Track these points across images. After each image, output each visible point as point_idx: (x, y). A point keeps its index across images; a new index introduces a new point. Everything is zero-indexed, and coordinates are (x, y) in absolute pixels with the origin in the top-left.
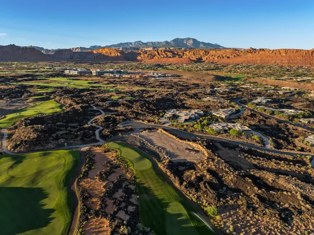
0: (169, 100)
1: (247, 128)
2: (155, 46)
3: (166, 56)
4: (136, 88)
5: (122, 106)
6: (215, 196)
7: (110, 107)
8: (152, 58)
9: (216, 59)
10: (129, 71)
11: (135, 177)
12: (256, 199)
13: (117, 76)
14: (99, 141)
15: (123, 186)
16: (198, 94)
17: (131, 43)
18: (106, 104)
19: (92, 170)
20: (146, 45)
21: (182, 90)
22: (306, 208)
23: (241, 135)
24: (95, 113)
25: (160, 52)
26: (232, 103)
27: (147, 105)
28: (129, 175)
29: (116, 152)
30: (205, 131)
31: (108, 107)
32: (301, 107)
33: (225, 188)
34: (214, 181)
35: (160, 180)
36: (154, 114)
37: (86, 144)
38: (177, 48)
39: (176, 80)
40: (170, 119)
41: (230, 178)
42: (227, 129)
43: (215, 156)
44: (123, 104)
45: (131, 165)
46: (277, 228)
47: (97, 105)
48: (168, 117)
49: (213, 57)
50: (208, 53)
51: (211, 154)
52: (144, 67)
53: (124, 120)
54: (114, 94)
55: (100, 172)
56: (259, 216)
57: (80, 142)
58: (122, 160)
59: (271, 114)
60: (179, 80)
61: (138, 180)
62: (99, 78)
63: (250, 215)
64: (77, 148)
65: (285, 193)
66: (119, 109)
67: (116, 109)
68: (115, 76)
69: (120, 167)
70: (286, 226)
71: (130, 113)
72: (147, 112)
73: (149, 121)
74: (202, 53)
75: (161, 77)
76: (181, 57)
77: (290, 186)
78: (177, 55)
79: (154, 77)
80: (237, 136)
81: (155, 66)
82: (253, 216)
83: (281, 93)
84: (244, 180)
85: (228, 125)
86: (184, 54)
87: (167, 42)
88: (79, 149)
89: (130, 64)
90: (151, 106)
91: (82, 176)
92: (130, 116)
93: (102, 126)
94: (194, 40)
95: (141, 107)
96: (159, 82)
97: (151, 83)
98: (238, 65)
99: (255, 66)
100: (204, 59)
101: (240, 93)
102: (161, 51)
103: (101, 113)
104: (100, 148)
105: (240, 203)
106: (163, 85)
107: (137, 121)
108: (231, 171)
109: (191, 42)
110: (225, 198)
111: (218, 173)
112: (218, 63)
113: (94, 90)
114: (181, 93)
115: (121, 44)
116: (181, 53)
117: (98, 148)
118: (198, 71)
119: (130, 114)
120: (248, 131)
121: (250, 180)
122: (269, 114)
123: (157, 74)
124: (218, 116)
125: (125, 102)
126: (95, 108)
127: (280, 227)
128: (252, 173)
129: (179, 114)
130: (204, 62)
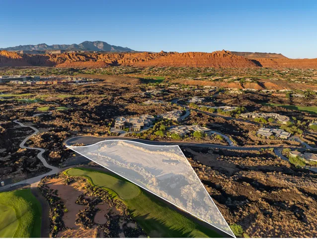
0: (108, 107)
1: (206, 129)
2: (63, 49)
3: (78, 59)
4: (62, 96)
5: (57, 118)
6: (228, 211)
7: (42, 121)
8: (63, 62)
9: (131, 62)
10: (41, 77)
11: (128, 210)
12: (265, 203)
13: (29, 83)
14: (51, 170)
15: (121, 228)
16: (135, 98)
17: (33, 46)
18: (36, 118)
19: (65, 215)
20: (52, 47)
21: (115, 95)
22: (309, 201)
23: (205, 137)
24: (25, 132)
25: (71, 56)
26: (174, 105)
27: (88, 114)
28: (120, 210)
29: (84, 180)
30: (168, 137)
31: (39, 122)
32: (231, 103)
33: (229, 199)
34: (217, 193)
35: (160, 207)
36: (101, 125)
37: (34, 176)
38: (88, 51)
39: (101, 85)
40: (123, 129)
41: (230, 186)
42: (189, 132)
43: (199, 164)
44: (59, 116)
45: (114, 195)
46: (300, 229)
47: (23, 121)
48: (120, 127)
49: (129, 60)
50: (123, 56)
51: (193, 162)
52: (56, 72)
53: (68, 136)
54: (38, 105)
55: (79, 215)
56: (278, 222)
57: (24, 176)
58: (101, 191)
59: (213, 112)
60: (104, 84)
61: (135, 214)
62: (5, 87)
63: (271, 223)
64: (22, 185)
65: (284, 190)
66: (56, 124)
67: (51, 123)
68: (26, 83)
69: (101, 201)
70: (305, 225)
71: (72, 126)
72: (92, 123)
73: (100, 133)
74: (116, 56)
75: (83, 82)
76: (96, 61)
77: (283, 182)
78: (91, 58)
79: (75, 82)
80: (201, 138)
81: (69, 70)
82: (273, 223)
83: (207, 91)
84: (243, 184)
85: (187, 128)
86: (97, 57)
87: (75, 45)
88: (27, 186)
89: (38, 69)
90: (93, 115)
91: (55, 228)
92: (74, 130)
93: (42, 147)
94: (105, 44)
95: (83, 118)
96: (84, 87)
97: (75, 89)
98: (154, 67)
99: (169, 68)
100: (120, 62)
101: (173, 94)
102: (73, 55)
103: (34, 131)
104: (59, 179)
105: (253, 211)
106: (90, 90)
107: (86, 135)
108: (226, 179)
109: (101, 45)
110: (237, 210)
111: (214, 183)
112: (134, 66)
113: (9, 102)
114: (116, 98)
115: (20, 47)
116: (95, 57)
117: (54, 180)
118: (117, 74)
119: (73, 128)
120: (208, 131)
121: (248, 184)
122: (212, 113)
123: (77, 79)
124: (170, 119)
125: (59, 114)
126: (22, 125)
127: (302, 229)
128: (244, 176)
129: (131, 122)
130: (120, 65)
